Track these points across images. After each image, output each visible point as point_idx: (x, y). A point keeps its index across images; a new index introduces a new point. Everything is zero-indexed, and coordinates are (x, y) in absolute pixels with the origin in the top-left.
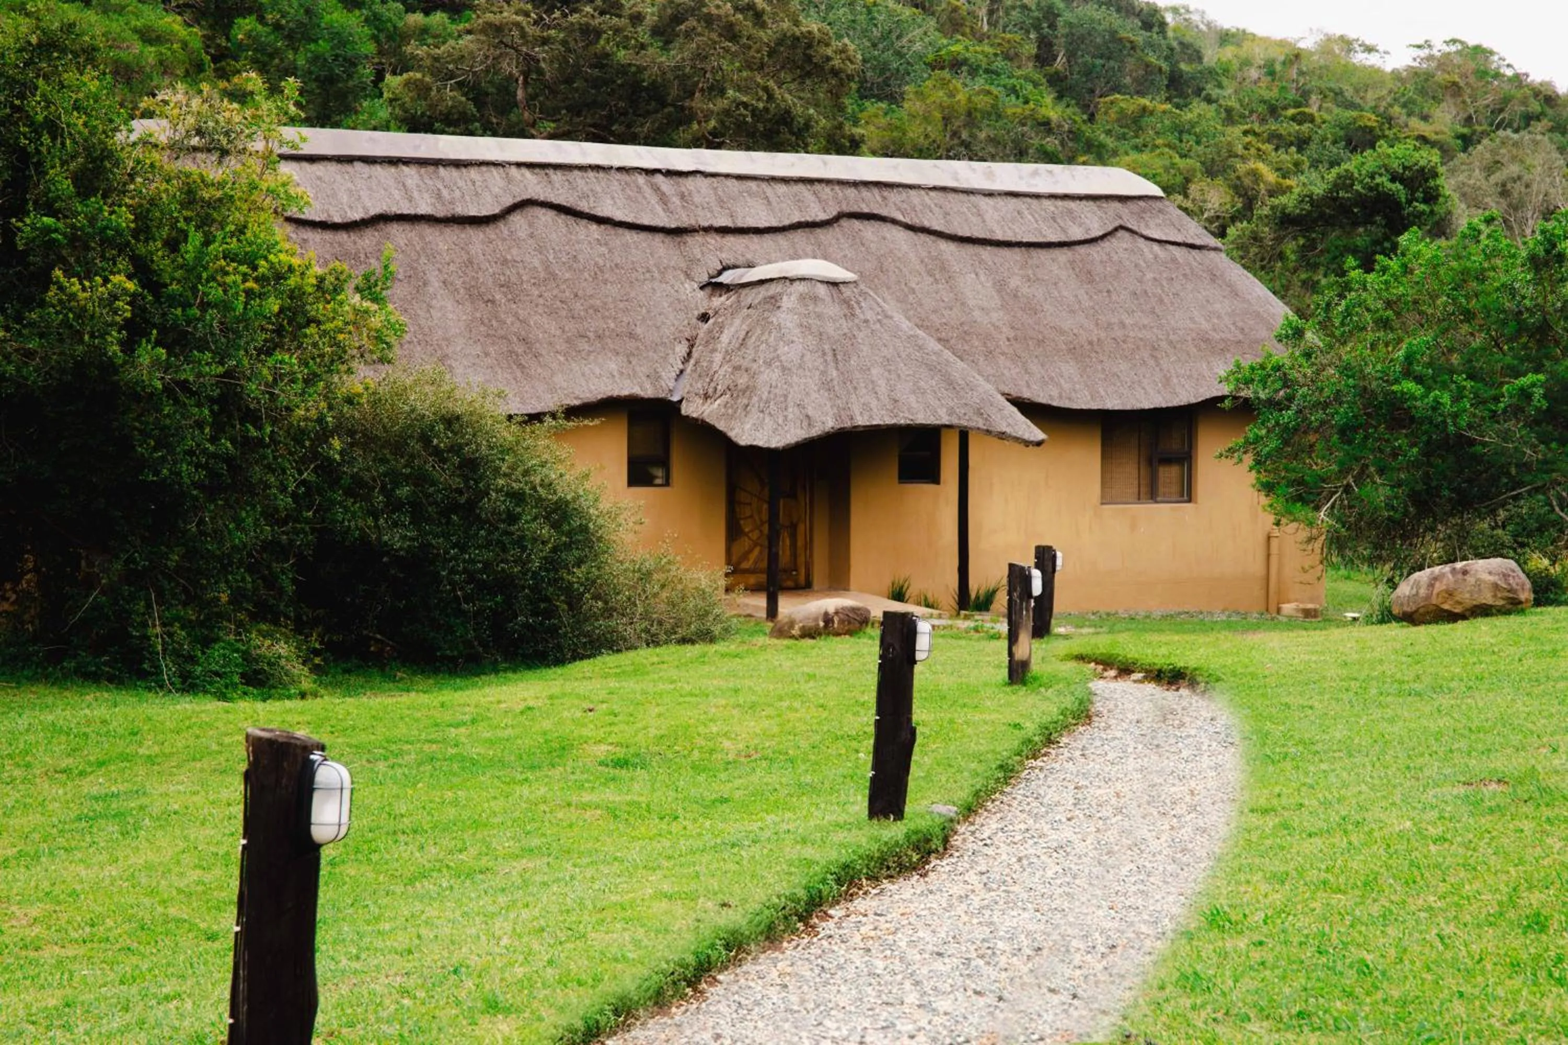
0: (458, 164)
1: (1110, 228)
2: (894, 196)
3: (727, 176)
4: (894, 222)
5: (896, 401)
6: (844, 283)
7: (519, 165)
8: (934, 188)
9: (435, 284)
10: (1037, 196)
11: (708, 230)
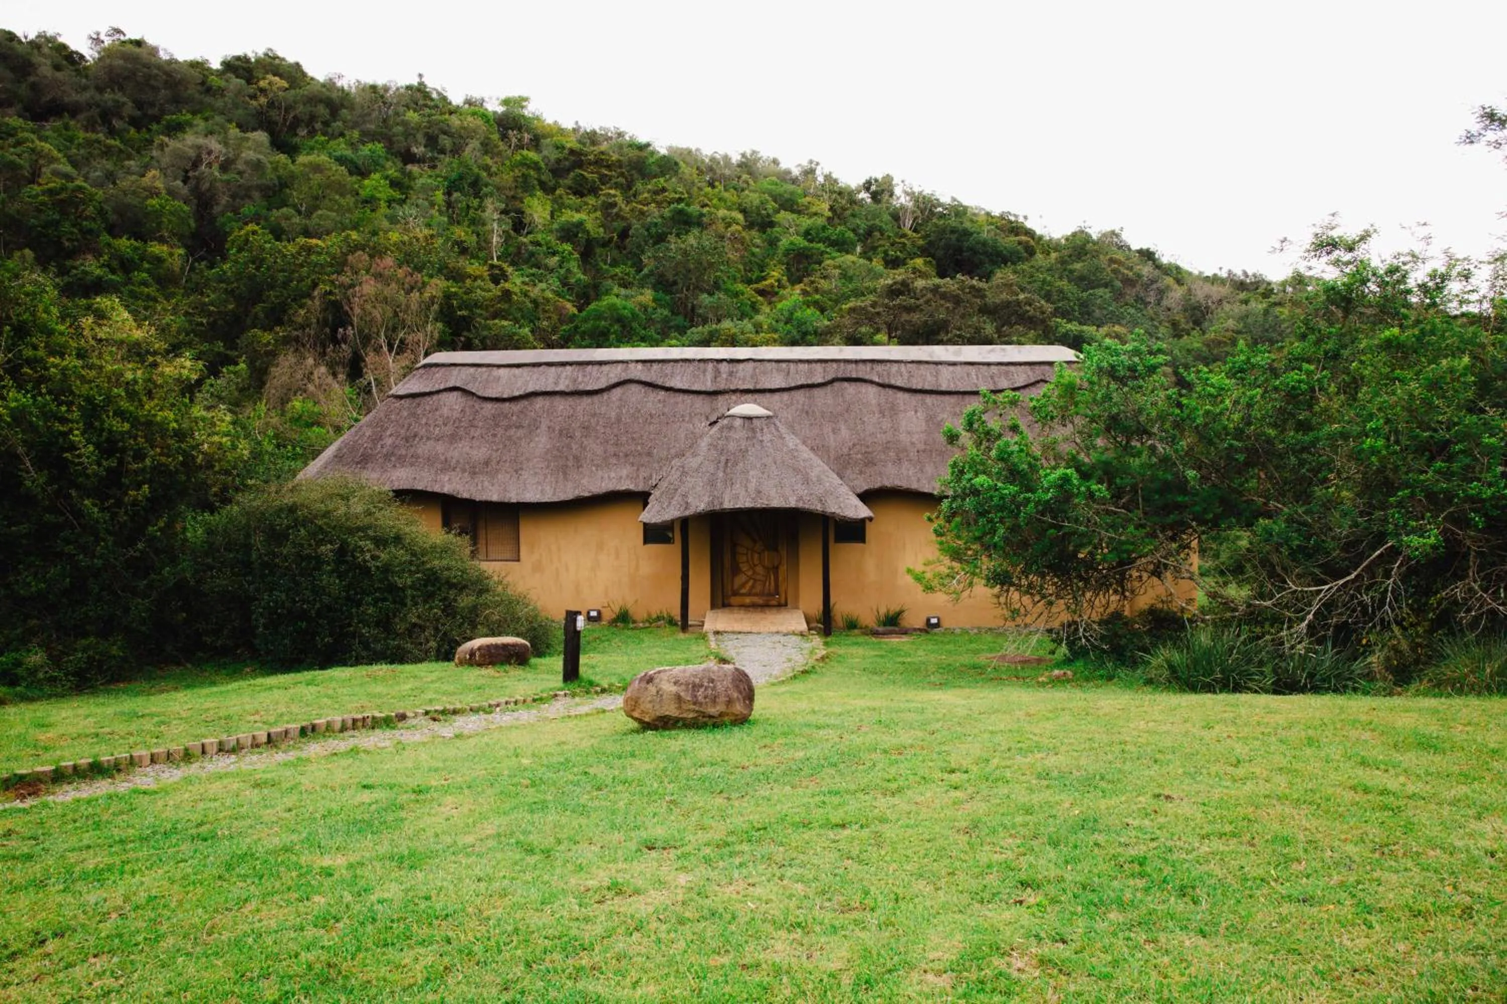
0: (601, 363)
1: (1033, 380)
2: (879, 368)
3: (770, 361)
4: (872, 382)
5: (760, 492)
6: (757, 417)
7: (637, 361)
8: (912, 362)
9: (544, 427)
10: (989, 364)
11: (735, 391)
